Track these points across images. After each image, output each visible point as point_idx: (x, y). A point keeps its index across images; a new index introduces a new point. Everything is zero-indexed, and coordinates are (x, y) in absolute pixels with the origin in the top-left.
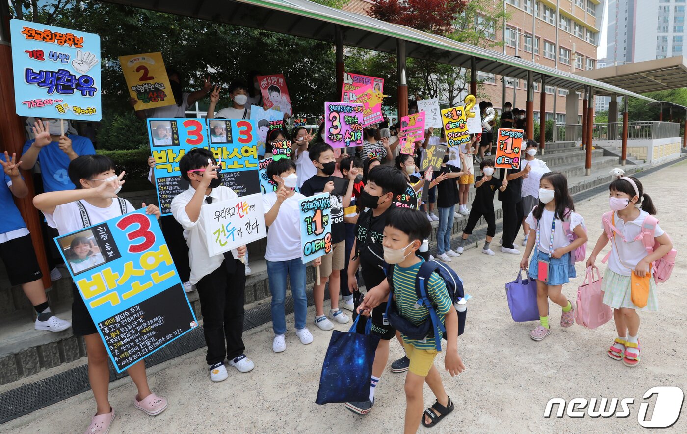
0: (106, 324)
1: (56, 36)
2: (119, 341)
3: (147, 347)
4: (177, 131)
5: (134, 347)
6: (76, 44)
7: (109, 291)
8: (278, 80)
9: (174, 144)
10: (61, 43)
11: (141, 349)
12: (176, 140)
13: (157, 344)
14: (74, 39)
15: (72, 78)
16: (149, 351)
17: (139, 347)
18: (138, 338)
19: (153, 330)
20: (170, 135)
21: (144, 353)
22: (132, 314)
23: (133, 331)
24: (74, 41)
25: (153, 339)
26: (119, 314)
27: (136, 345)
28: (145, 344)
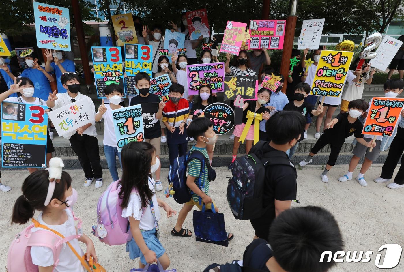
0: (6, 145)
1: (51, 9)
2: (8, 155)
3: (19, 164)
4: (106, 54)
5: (13, 160)
6: (59, 13)
7: (13, 132)
8: (201, 13)
9: (104, 61)
10: (53, 13)
11: (15, 163)
12: (105, 59)
13: (24, 165)
14: (58, 11)
15: (58, 30)
16: (19, 166)
17: (15, 162)
18: (17, 157)
19: (24, 158)
20: (102, 55)
21: (16, 165)
22: (18, 147)
23: (16, 154)
24: (58, 12)
25: (23, 162)
26: (13, 144)
27: (14, 160)
28: (18, 162)
